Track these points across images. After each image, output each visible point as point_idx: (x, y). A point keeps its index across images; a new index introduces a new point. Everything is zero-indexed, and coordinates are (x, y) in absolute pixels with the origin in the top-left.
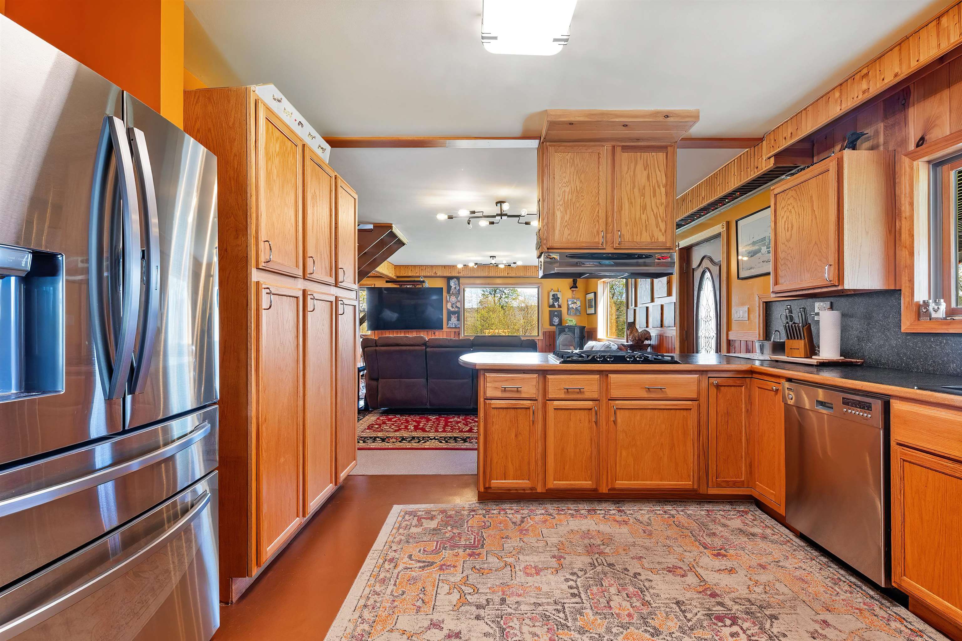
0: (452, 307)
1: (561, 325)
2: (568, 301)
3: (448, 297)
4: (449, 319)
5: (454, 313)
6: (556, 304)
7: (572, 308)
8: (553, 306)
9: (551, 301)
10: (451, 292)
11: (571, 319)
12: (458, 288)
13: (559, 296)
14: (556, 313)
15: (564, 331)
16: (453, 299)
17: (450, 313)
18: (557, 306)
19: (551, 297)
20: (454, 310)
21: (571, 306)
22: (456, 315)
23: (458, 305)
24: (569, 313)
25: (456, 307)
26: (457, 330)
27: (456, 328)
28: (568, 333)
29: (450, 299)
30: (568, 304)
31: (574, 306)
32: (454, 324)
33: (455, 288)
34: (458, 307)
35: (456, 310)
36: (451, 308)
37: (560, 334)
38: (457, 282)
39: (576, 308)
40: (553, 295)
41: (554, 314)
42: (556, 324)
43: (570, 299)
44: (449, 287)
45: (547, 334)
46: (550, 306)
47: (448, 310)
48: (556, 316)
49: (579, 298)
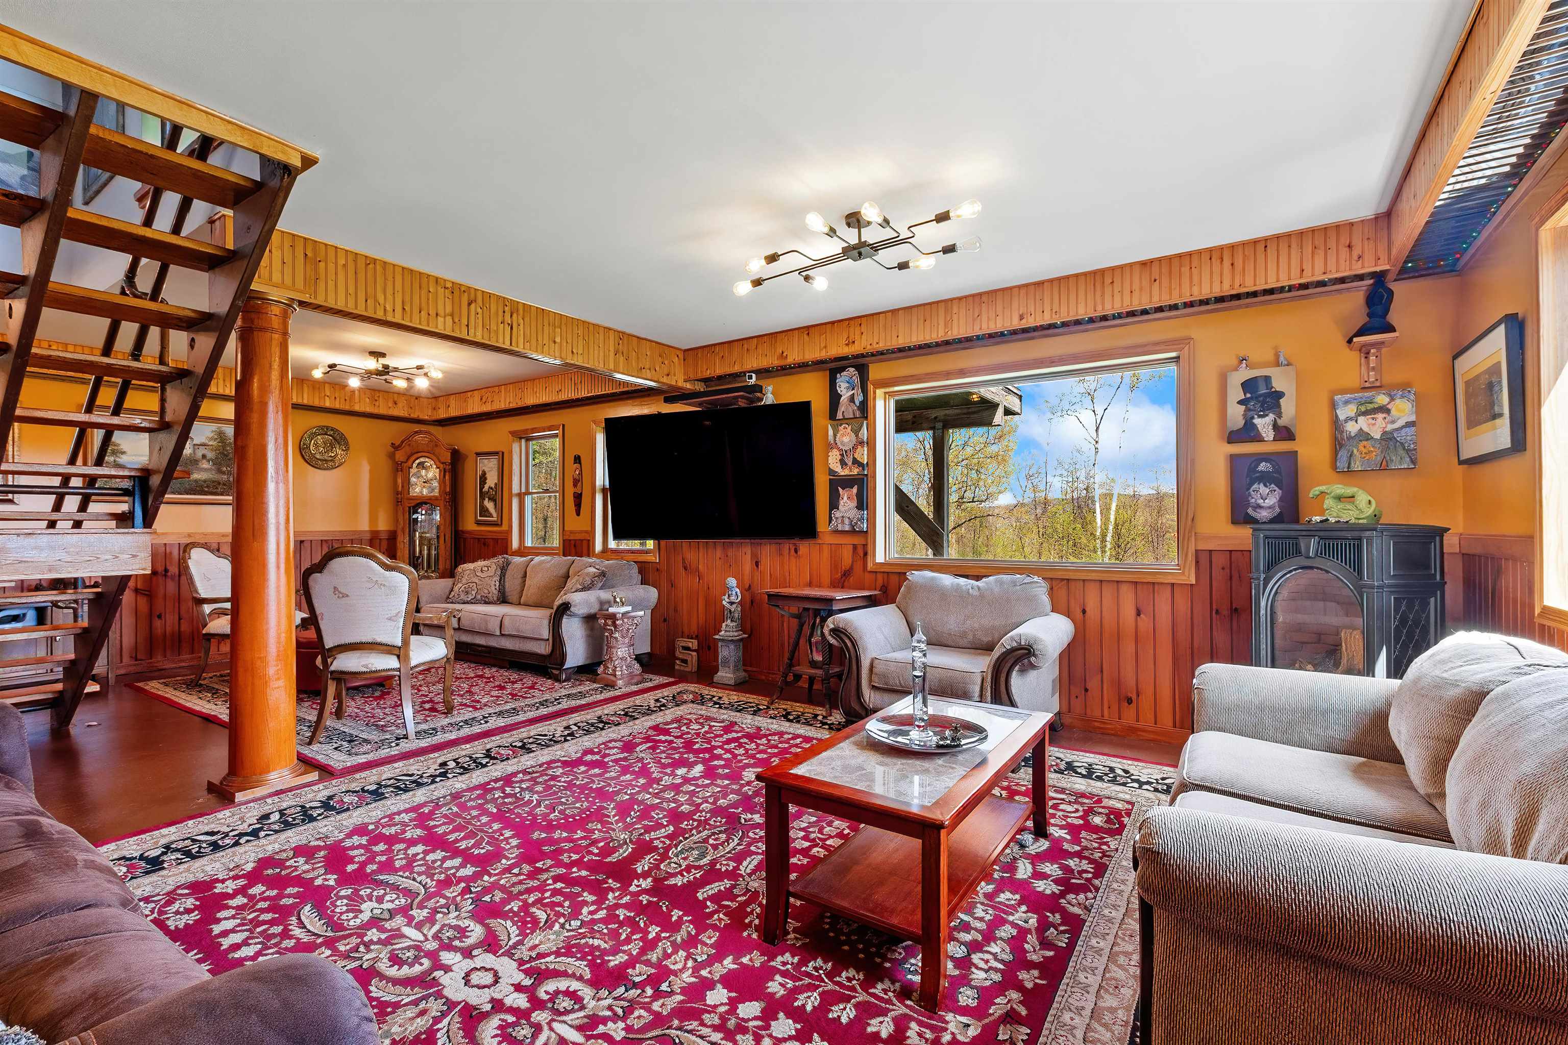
0: (843, 463)
1: (1297, 521)
2: (1333, 406)
3: (831, 432)
4: (834, 504)
5: (847, 482)
6: (1264, 424)
7: (1363, 436)
8: (1248, 433)
9: (1236, 414)
10: (839, 416)
11: (1349, 491)
12: (859, 398)
13: (1278, 385)
14: (1263, 466)
15: (1298, 552)
16: (846, 438)
17: (837, 484)
18: (1268, 433)
19: (1236, 393)
20: (846, 472)
21: (1352, 428)
22: (855, 490)
23: (863, 455)
24: (1342, 464)
25: (855, 462)
26: (858, 540)
27: (853, 532)
28: (1318, 562)
29: (835, 436)
30: (1336, 425)
31: (1375, 427)
32: (847, 521)
33: (852, 399)
34: (860, 465)
35: (856, 471)
36: (838, 468)
37: (1272, 565)
38: (856, 380)
39: (1388, 438)
40: (1247, 386)
41: (1253, 469)
42: (1264, 515)
43: (1343, 392)
44: (835, 398)
45: (1220, 561)
46: (1233, 437)
47: (832, 472)
48: (1265, 479)
49: (1404, 387)
